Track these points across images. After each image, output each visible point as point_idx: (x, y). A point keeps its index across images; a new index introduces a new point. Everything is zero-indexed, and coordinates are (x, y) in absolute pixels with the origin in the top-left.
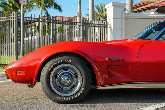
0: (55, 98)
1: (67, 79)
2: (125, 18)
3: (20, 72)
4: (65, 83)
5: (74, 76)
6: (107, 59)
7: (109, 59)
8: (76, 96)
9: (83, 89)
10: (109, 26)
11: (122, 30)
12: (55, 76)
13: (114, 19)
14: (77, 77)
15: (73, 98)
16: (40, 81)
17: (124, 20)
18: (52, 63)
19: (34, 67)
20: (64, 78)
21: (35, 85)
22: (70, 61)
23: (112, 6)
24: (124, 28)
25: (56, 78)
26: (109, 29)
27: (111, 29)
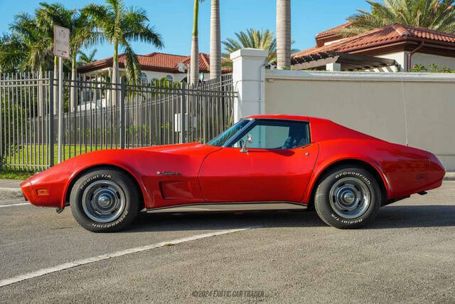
0: (89, 225)
1: (106, 200)
2: (267, 80)
3: (42, 192)
4: (103, 206)
5: (116, 196)
6: (158, 173)
7: (161, 173)
8: (117, 222)
9: (126, 213)
10: (235, 95)
11: (259, 102)
12: (91, 196)
13: (243, 81)
14: (119, 198)
15: (113, 224)
16: (69, 205)
17: (263, 84)
18: (86, 179)
19: (61, 184)
20: (101, 199)
21: (63, 208)
22: (109, 176)
23: (241, 58)
24: (263, 99)
25: (91, 199)
26: (236, 99)
27: (239, 101)
